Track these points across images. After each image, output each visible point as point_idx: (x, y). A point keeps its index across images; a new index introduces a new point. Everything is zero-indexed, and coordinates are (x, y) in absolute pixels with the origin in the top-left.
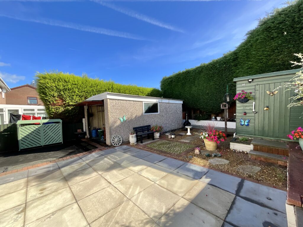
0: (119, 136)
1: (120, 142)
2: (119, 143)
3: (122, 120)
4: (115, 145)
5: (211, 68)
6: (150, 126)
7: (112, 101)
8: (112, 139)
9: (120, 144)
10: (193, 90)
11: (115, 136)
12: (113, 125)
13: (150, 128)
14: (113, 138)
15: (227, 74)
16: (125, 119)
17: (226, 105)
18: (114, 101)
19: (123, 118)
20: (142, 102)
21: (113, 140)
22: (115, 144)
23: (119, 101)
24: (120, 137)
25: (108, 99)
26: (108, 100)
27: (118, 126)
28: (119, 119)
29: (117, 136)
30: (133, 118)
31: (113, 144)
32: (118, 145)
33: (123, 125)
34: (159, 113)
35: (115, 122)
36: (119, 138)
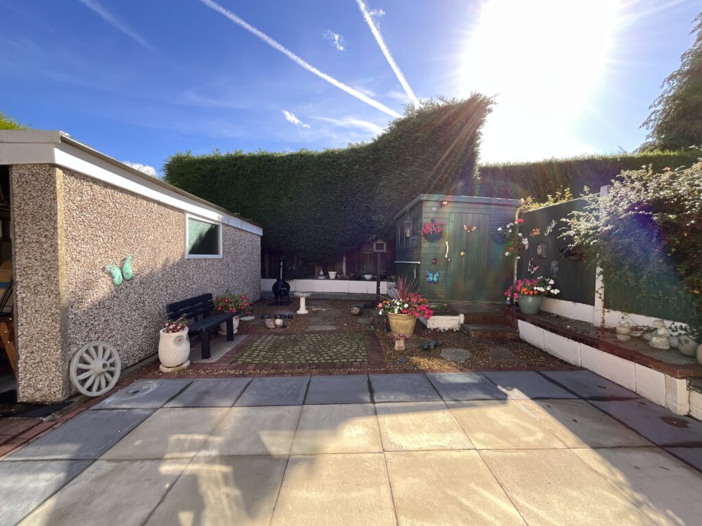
0: (106, 345)
1: (112, 374)
2: (108, 376)
3: (117, 273)
4: (94, 393)
5: (329, 164)
6: (210, 296)
7: (74, 183)
8: (75, 364)
9: (114, 381)
10: (282, 206)
11: (87, 352)
12: (80, 300)
13: (212, 303)
14: (83, 361)
15: (360, 185)
16: (130, 269)
17: (383, 244)
18: (86, 186)
19: (121, 269)
20: (182, 211)
21: (80, 371)
22: (90, 389)
23: (110, 191)
24: (110, 349)
25: (61, 167)
26: (59, 172)
27: (101, 304)
28: (104, 269)
29: (96, 348)
30: (155, 270)
31: (83, 390)
32: (104, 390)
33: (122, 296)
34: (220, 255)
35: (89, 285)
36: (107, 355)
